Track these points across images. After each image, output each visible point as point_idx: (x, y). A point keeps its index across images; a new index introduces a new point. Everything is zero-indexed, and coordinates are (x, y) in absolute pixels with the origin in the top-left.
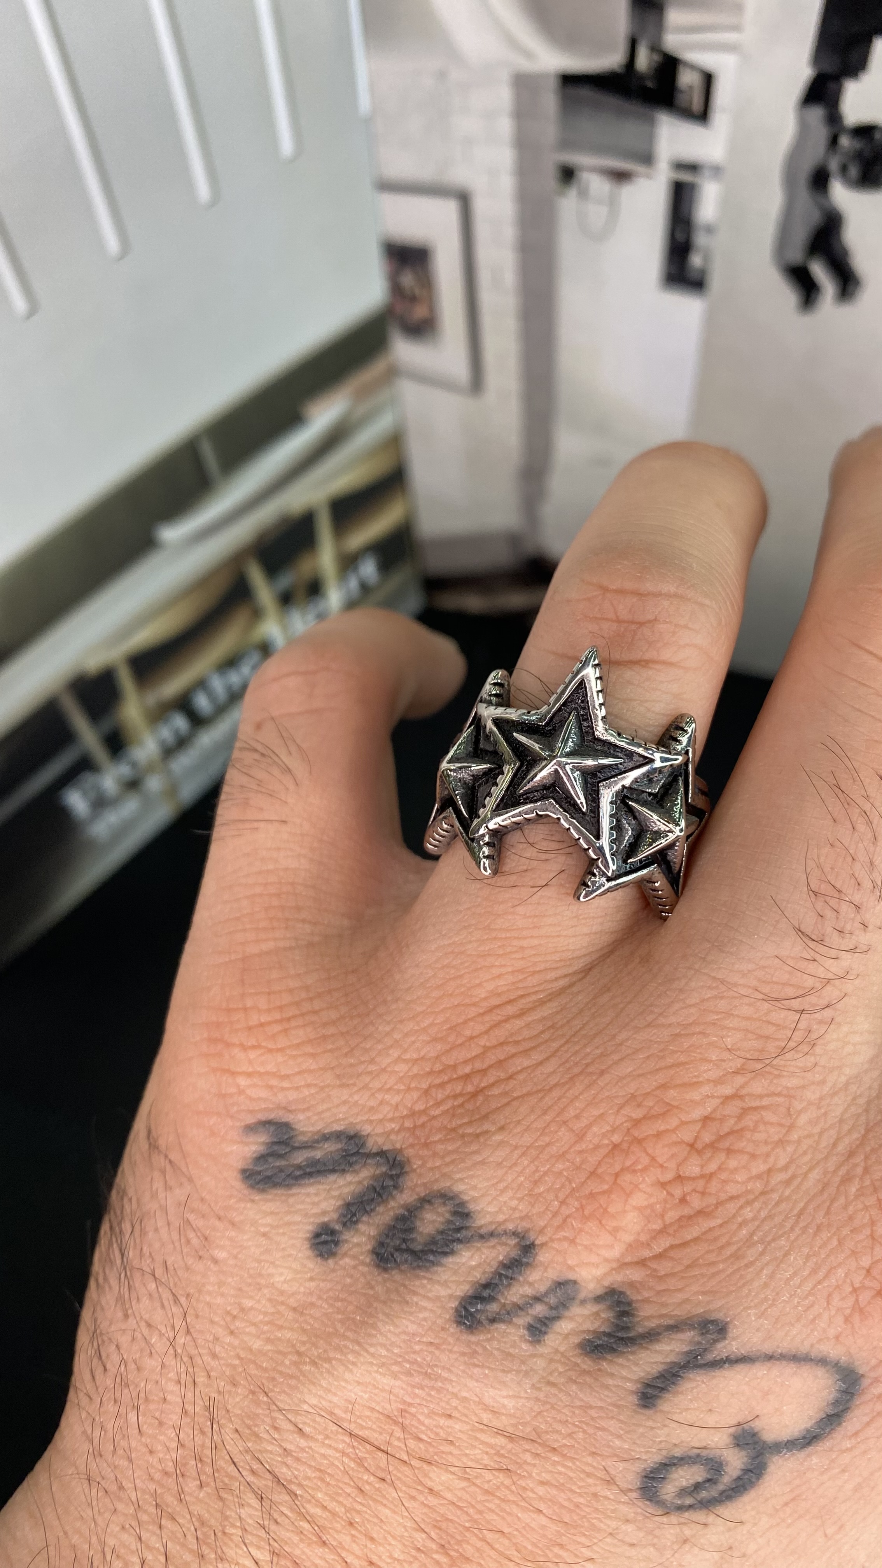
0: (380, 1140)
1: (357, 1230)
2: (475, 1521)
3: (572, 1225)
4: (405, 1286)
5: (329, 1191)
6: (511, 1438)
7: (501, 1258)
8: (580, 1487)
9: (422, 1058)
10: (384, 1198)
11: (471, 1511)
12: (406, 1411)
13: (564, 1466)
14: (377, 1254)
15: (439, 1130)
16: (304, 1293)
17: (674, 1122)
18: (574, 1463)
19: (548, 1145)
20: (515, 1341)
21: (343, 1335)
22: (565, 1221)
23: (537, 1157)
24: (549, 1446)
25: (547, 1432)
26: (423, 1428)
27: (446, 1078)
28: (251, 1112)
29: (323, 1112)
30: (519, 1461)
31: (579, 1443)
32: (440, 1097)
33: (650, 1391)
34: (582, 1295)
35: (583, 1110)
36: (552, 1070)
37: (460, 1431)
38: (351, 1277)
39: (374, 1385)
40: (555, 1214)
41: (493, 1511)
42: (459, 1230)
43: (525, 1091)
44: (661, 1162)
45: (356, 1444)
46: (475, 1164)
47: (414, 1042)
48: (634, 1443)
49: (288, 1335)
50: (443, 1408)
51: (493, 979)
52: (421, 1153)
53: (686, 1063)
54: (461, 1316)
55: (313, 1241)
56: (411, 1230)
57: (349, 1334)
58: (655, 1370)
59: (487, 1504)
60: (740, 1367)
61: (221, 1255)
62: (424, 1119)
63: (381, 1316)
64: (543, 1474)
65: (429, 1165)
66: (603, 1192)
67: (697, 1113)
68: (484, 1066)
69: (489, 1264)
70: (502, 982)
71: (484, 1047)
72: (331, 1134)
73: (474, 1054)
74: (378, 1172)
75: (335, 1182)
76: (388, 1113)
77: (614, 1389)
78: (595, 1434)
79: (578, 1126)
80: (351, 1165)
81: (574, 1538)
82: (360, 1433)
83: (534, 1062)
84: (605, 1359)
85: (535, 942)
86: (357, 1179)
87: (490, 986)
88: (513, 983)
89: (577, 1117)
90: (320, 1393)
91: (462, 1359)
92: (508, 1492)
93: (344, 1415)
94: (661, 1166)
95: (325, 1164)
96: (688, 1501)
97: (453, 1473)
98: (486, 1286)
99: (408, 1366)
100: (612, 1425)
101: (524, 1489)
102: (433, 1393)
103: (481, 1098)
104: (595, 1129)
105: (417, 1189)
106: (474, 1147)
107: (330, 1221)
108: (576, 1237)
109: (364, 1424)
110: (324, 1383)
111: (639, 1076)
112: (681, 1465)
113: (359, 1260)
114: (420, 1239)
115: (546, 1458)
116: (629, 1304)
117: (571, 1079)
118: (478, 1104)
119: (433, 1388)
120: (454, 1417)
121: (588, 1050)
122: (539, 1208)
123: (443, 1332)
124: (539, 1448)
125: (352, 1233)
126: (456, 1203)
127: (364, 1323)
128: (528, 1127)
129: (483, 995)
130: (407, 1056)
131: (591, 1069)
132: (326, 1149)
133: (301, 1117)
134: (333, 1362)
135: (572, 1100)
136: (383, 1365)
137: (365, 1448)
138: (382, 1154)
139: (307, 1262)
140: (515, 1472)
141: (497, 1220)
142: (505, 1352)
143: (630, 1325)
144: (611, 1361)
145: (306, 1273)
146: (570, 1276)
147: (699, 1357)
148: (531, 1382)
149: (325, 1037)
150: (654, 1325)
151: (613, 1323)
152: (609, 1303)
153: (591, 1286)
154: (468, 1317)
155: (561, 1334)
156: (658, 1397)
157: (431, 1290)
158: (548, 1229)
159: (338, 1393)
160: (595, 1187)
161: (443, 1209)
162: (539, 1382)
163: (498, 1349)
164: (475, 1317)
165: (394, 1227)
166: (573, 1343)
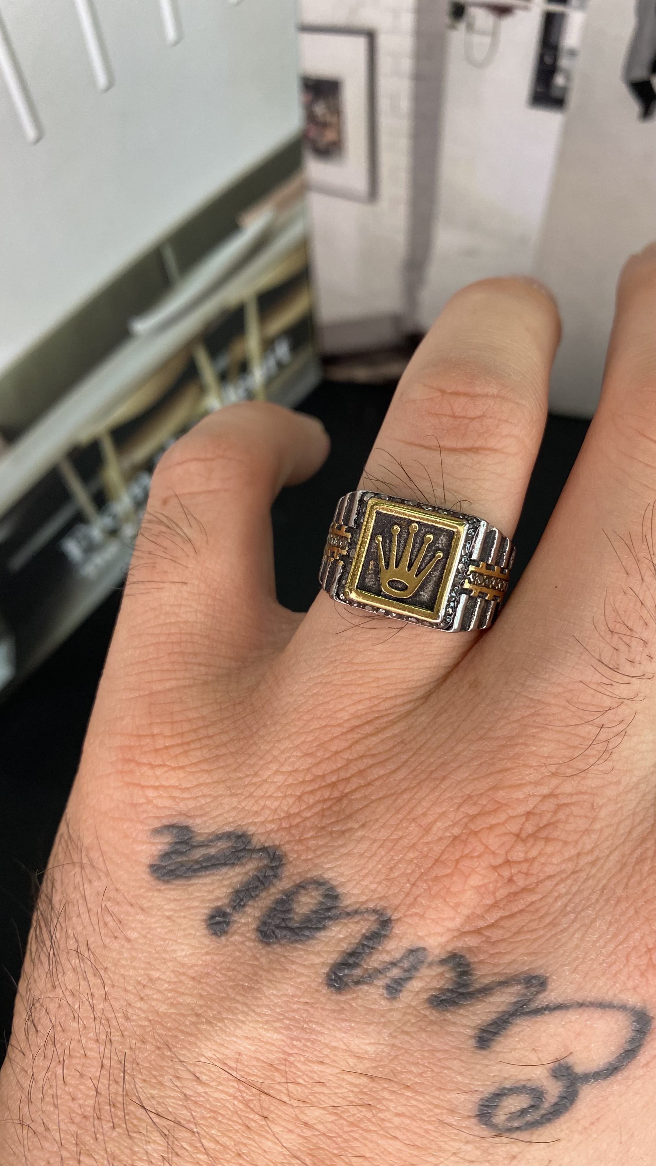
0: (263, 839)
1: (244, 912)
2: (341, 1148)
3: (421, 903)
4: (284, 956)
5: (221, 881)
7: (364, 931)
8: (428, 1116)
9: (296, 770)
10: (266, 886)
11: (339, 1140)
12: (286, 1060)
13: (416, 1100)
14: (261, 932)
15: (312, 828)
16: (201, 965)
17: (503, 817)
18: (424, 1097)
19: (401, 838)
20: (375, 999)
21: (234, 999)
22: (415, 899)
23: (392, 849)
24: (403, 1085)
25: (401, 1073)
26: (300, 1074)
27: (316, 786)
28: (158, 818)
29: (216, 817)
30: (378, 1097)
31: (428, 1081)
32: (311, 801)
33: (485, 1035)
34: (430, 959)
35: (429, 809)
36: (402, 777)
37: (332, 1075)
38: (240, 951)
39: (260, 1039)
40: (408, 894)
41: (357, 1140)
42: (329, 909)
43: (381, 795)
44: (493, 850)
45: (243, 1089)
46: (341, 856)
47: (289, 757)
48: (473, 1078)
49: (189, 1000)
50: (316, 1056)
51: (354, 704)
52: (296, 848)
53: (512, 769)
54: (331, 980)
55: (209, 922)
56: (289, 911)
57: (239, 998)
58: (490, 1018)
59: (352, 1134)
60: (557, 1013)
61: (133, 935)
62: (298, 820)
63: (265, 982)
64: (399, 1108)
65: (303, 857)
66: (447, 876)
67: (521, 810)
68: (348, 775)
69: (354, 937)
70: (360, 707)
71: (348, 760)
72: (223, 834)
73: (339, 766)
74: (260, 865)
75: (226, 873)
76: (269, 816)
77: (456, 1035)
78: (441, 1072)
79: (424, 822)
80: (239, 859)
81: (425, 1158)
82: (247, 1080)
83: (389, 771)
84: (448, 1011)
85: (388, 673)
86: (244, 871)
87: (352, 710)
88: (370, 707)
89: (424, 814)
90: (214, 1046)
91: (332, 1014)
92: (370, 1124)
93: (234, 1065)
94: (493, 853)
95: (218, 859)
96: (517, 1124)
98: (351, 954)
99: (288, 1022)
100: (455, 1064)
101: (384, 1120)
102: (308, 1044)
103: (345, 802)
104: (439, 824)
105: (293, 878)
106: (340, 842)
107: (222, 905)
108: (425, 913)
109: (251, 1072)
110: (218, 1039)
111: (475, 779)
112: (510, 1095)
113: (246, 937)
114: (296, 918)
115: (401, 1094)
116: (468, 965)
117: (419, 784)
118: (343, 807)
119: (308, 1040)
120: (326, 1064)
121: (432, 760)
122: (394, 890)
123: (317, 993)
124: (396, 1086)
125: (240, 915)
126: (326, 887)
127: (251, 988)
128: (384, 824)
129: (346, 718)
130: (284, 769)
131: (433, 776)
132: (218, 847)
133: (198, 821)
134: (226, 1021)
135: (419, 802)
136: (267, 1022)
137: (251, 1092)
138: (264, 849)
139: (203, 940)
140: (375, 1107)
141: (360, 900)
142: (367, 1008)
143: (468, 982)
144: (454, 1012)
145: (203, 948)
146: (420, 944)
147: (525, 1006)
148: (389, 1032)
149: (218, 757)
150: (488, 982)
151: (455, 981)
152: (451, 965)
153: (437, 951)
154: (338, 981)
155: (413, 992)
156: (492, 1040)
157: (307, 959)
158: (402, 906)
159: (229, 1046)
160: (439, 871)
161: (316, 893)
162: (396, 1031)
163: (361, 1006)
164: (343, 981)
165: (275, 909)
166: (422, 999)
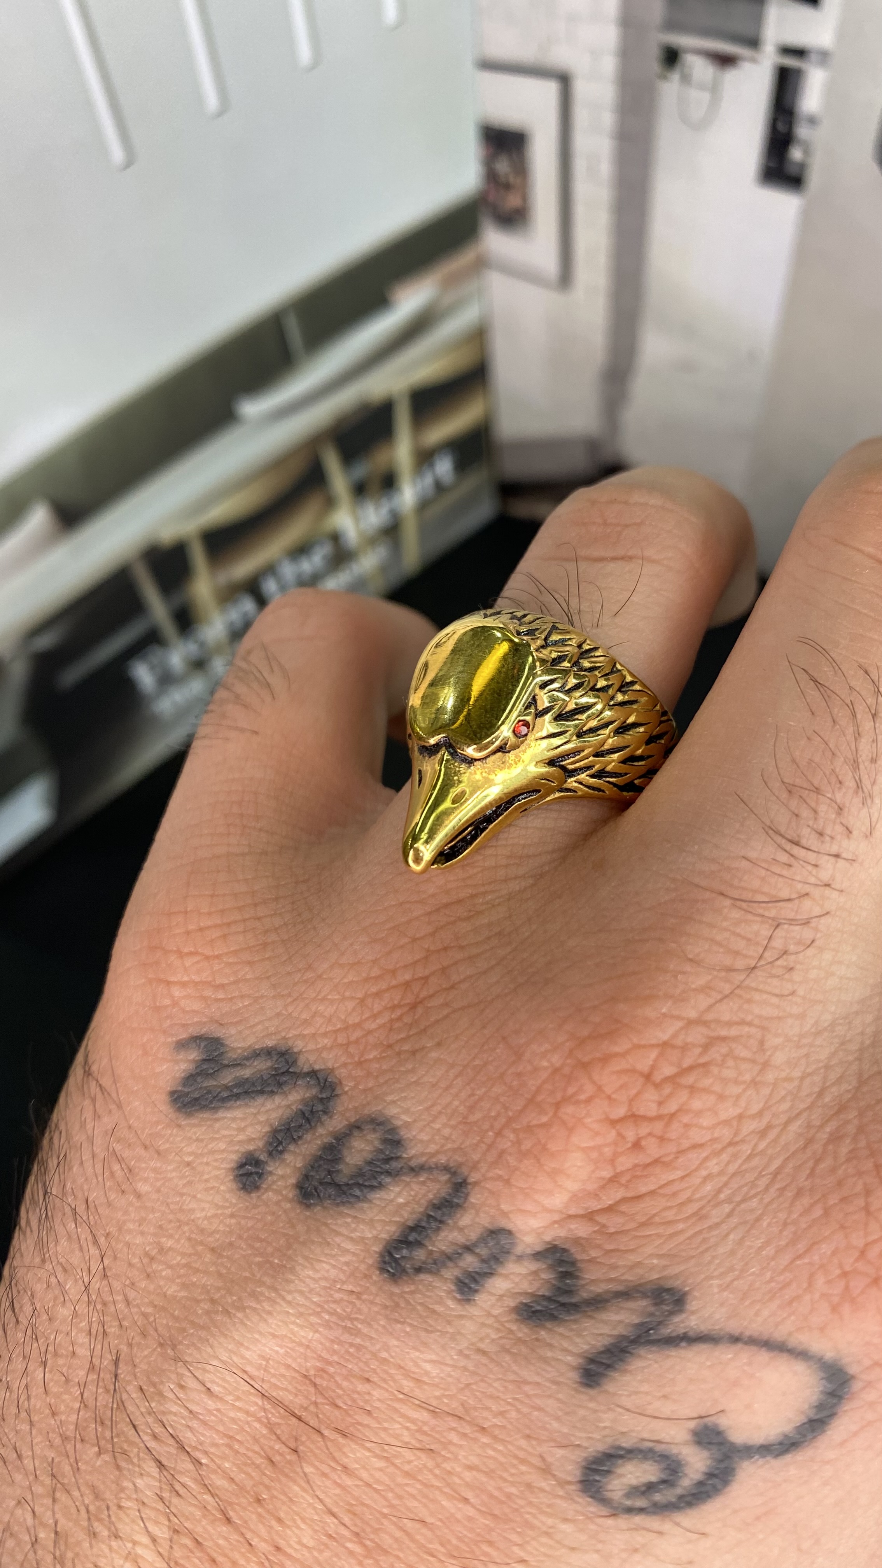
0: (312, 1059)
1: (284, 1160)
2: (395, 1508)
3: (507, 1162)
4: (326, 1225)
5: (255, 1115)
6: (434, 1413)
7: (431, 1196)
8: (511, 1475)
9: (359, 963)
10: (313, 1124)
11: (389, 1495)
12: (323, 1370)
13: (495, 1450)
14: (301, 1188)
15: (375, 1046)
16: (224, 1232)
18: (506, 1446)
19: (486, 1064)
20: (441, 1297)
21: (260, 1281)
22: (500, 1155)
23: (473, 1079)
24: (477, 1425)
25: (475, 1409)
26: (341, 1392)
27: (384, 986)
28: (184, 1025)
29: (254, 1025)
30: (443, 1440)
31: (511, 1423)
32: (377, 1008)
33: (592, 1367)
34: (518, 1249)
36: (495, 979)
37: (379, 1400)
38: (273, 1214)
39: (290, 1338)
40: (490, 1146)
41: (414, 1497)
42: (388, 1160)
43: (466, 1002)
44: (610, 1093)
45: (268, 1407)
46: (408, 1086)
48: (574, 1427)
49: (204, 1280)
50: (363, 1370)
52: (353, 1073)
53: (640, 972)
54: (385, 1262)
55: (236, 1172)
56: (337, 1160)
57: (268, 1280)
58: (602, 1343)
59: (407, 1489)
60: (703, 1348)
61: (144, 1188)
62: (358, 1033)
63: (299, 1258)
64: (471, 1458)
65: (361, 1087)
66: (543, 1126)
67: (655, 1036)
68: (426, 973)
69: (418, 1203)
71: (427, 950)
72: (262, 1049)
73: (416, 958)
74: (308, 1095)
75: (263, 1105)
76: (321, 1026)
77: (553, 1363)
78: (529, 1413)
80: (280, 1085)
82: (274, 1394)
83: (479, 970)
84: (544, 1327)
86: (284, 1103)
90: (231, 1346)
91: (383, 1311)
92: (430, 1476)
93: (255, 1373)
94: (611, 1098)
95: (253, 1084)
96: (640, 1503)
97: (369, 1450)
98: (412, 1229)
99: (327, 1317)
100: (550, 1405)
101: (450, 1473)
102: (351, 1350)
103: (419, 1011)
105: (347, 1115)
106: (409, 1066)
107: (255, 1150)
108: (511, 1177)
109: (279, 1384)
110: (236, 1335)
112: (629, 1459)
113: (282, 1195)
114: (346, 1171)
115: (475, 1440)
116: (574, 1264)
117: (515, 989)
118: (416, 1017)
119: (351, 1345)
120: (374, 1382)
122: (472, 1139)
123: (365, 1280)
124: (468, 1427)
125: (277, 1164)
126: (387, 1129)
127: (281, 1266)
128: (467, 1042)
131: (536, 978)
132: (255, 1067)
133: (233, 1031)
134: (248, 1311)
135: (513, 1013)
136: (301, 1315)
137: (279, 1413)
138: (313, 1074)
139: (228, 1196)
140: (439, 1453)
141: (428, 1151)
142: (429, 1308)
143: (573, 1288)
144: (550, 1330)
145: (227, 1208)
146: (504, 1223)
147: (651, 1332)
148: (459, 1348)
149: (265, 945)
150: (600, 1291)
151: (554, 1285)
152: (550, 1262)
153: (529, 1239)
154: (394, 1265)
155: (494, 1295)
156: (602, 1375)
157: (355, 1230)
158: (482, 1164)
159: (251, 1347)
160: (533, 1118)
161: (373, 1136)
162: (468, 1348)
163: (421, 1304)
164: (400, 1265)
165: (321, 1157)
166: (508, 1307)
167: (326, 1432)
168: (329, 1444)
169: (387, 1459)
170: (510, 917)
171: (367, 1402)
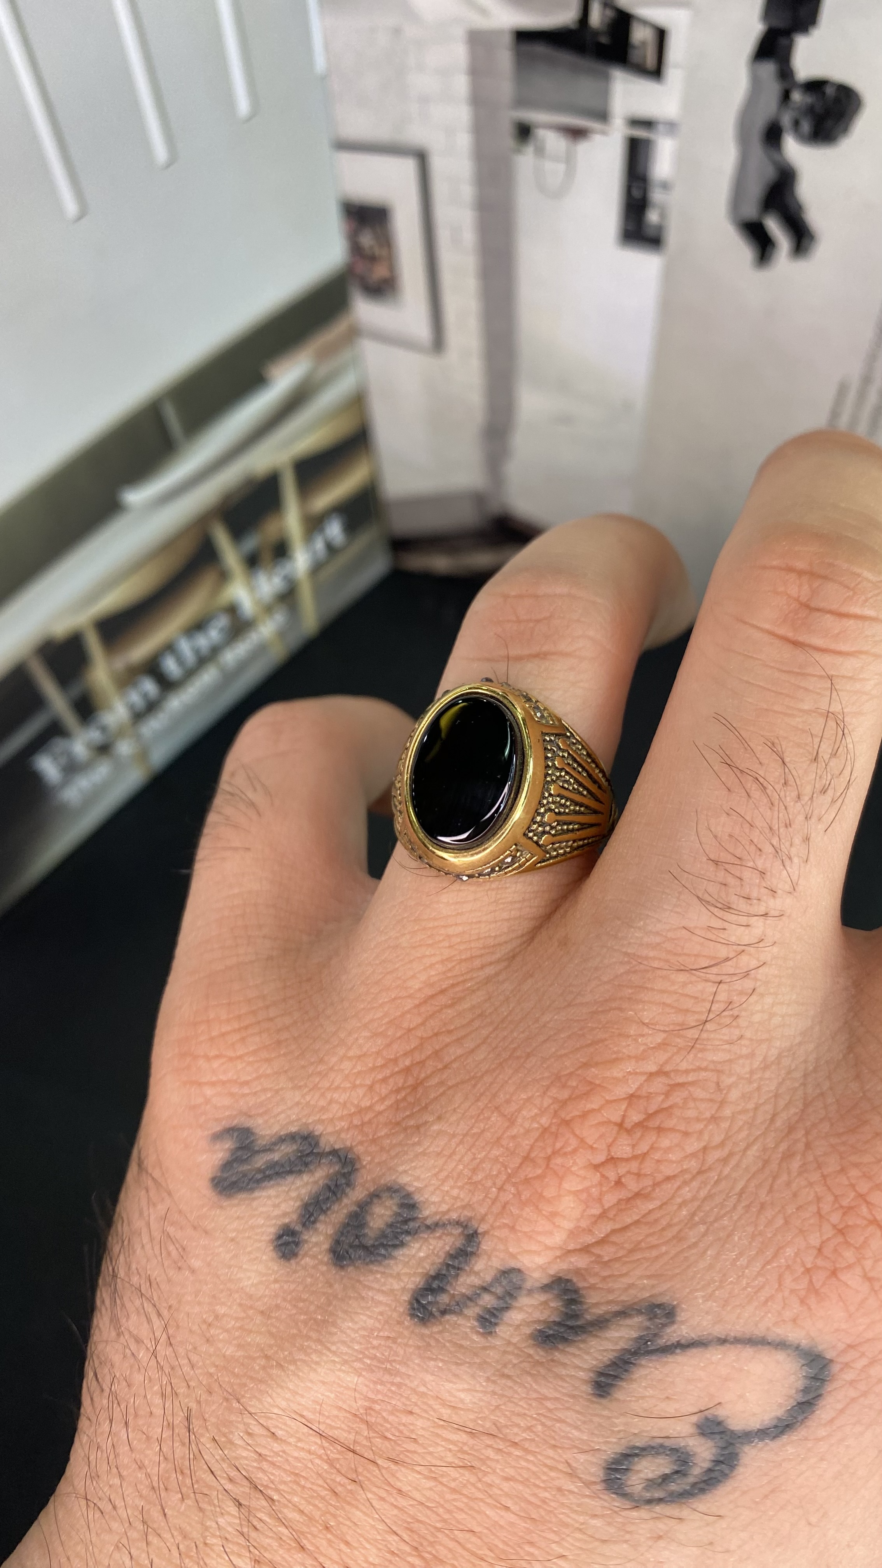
0: (332, 1139)
1: (315, 1230)
2: (444, 1521)
3: (511, 1211)
4: (359, 1281)
5: (287, 1192)
6: (472, 1434)
7: (447, 1248)
8: (544, 1481)
9: (365, 1055)
10: (339, 1196)
11: (441, 1510)
12: (371, 1408)
13: (527, 1461)
14: (334, 1253)
15: (386, 1124)
16: (270, 1296)
17: (597, 1102)
18: (535, 1457)
19: (483, 1131)
20: (466, 1333)
21: (307, 1336)
22: (504, 1207)
23: (473, 1145)
24: (510, 1441)
25: (506, 1426)
26: (389, 1426)
27: (387, 1072)
28: (217, 1120)
29: (277, 1115)
30: (482, 1457)
31: (538, 1436)
32: (384, 1092)
33: (602, 1379)
34: (528, 1285)
35: (513, 1094)
36: (482, 1057)
37: (423, 1428)
38: (312, 1276)
39: (339, 1384)
40: (495, 1201)
41: (462, 1510)
42: (406, 1221)
43: (459, 1079)
44: (590, 1143)
45: (326, 1444)
46: (417, 1156)
47: (357, 1039)
48: (593, 1434)
49: (257, 1339)
50: (406, 1405)
51: (425, 969)
52: (369, 1149)
53: (606, 1040)
54: (414, 1309)
55: (276, 1243)
56: (363, 1226)
57: (313, 1335)
58: (607, 1357)
59: (455, 1503)
60: (694, 1351)
61: (196, 1263)
62: (370, 1115)
63: (340, 1314)
64: (508, 1470)
65: (376, 1161)
66: (538, 1177)
67: (623, 1092)
68: (423, 1057)
69: (437, 1255)
71: (422, 1038)
72: (287, 1135)
73: (412, 1046)
74: (331, 1171)
75: (293, 1183)
76: (337, 1111)
77: (568, 1379)
78: (553, 1426)
79: (509, 1110)
80: (306, 1164)
81: (542, 1534)
82: (330, 1433)
83: (468, 1050)
84: (557, 1349)
85: (460, 929)
86: (312, 1180)
87: (423, 977)
88: (444, 973)
90: (288, 1395)
91: (417, 1352)
92: (473, 1490)
93: (312, 1417)
94: (591, 1147)
95: (283, 1166)
96: (658, 1494)
97: (419, 1473)
98: (434, 1278)
99: (369, 1362)
100: (570, 1416)
101: (490, 1486)
102: (393, 1388)
103: (420, 1090)
104: (524, 1113)
105: (367, 1185)
106: (415, 1139)
107: (290, 1222)
108: (515, 1224)
109: (333, 1424)
110: (291, 1386)
111: (561, 1056)
112: (643, 1456)
113: (318, 1260)
114: (371, 1234)
115: (508, 1453)
116: (576, 1291)
117: (501, 1064)
118: (418, 1096)
119: (393, 1384)
120: (415, 1414)
121: (515, 1034)
122: (478, 1196)
123: (398, 1326)
124: (501, 1443)
125: (311, 1233)
126: (402, 1195)
127: (324, 1321)
128: (463, 1114)
129: (417, 987)
130: (351, 1053)
131: (518, 1053)
132: (282, 1151)
133: (260, 1121)
134: (298, 1363)
135: (502, 1086)
136: (346, 1362)
137: (336, 1449)
138: (334, 1152)
139: (271, 1265)
140: (479, 1469)
141: (441, 1209)
142: (457, 1344)
143: (578, 1312)
144: (563, 1352)
145: (271, 1275)
146: (513, 1264)
147: (649, 1343)
148: (486, 1375)
149: (279, 1043)
150: (601, 1312)
151: (562, 1312)
152: (556, 1292)
153: (536, 1275)
154: (422, 1310)
155: (511, 1325)
156: (612, 1385)
157: (384, 1284)
158: (489, 1216)
159: (305, 1394)
160: (530, 1171)
161: (391, 1202)
162: (494, 1375)
163: (450, 1341)
164: (427, 1309)
165: (348, 1224)
166: (525, 1334)
167: (380, 1462)
168: (384, 1471)
169: (435, 1479)
170: (490, 998)
171: (412, 1431)
